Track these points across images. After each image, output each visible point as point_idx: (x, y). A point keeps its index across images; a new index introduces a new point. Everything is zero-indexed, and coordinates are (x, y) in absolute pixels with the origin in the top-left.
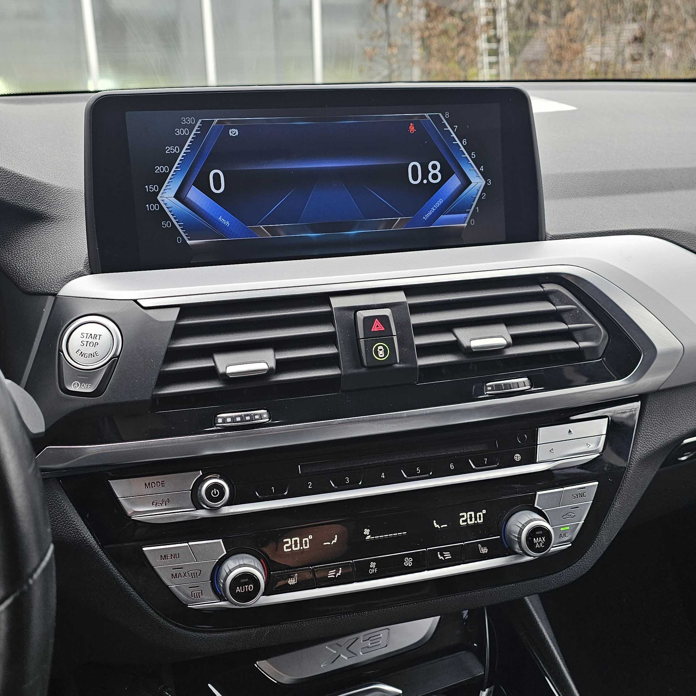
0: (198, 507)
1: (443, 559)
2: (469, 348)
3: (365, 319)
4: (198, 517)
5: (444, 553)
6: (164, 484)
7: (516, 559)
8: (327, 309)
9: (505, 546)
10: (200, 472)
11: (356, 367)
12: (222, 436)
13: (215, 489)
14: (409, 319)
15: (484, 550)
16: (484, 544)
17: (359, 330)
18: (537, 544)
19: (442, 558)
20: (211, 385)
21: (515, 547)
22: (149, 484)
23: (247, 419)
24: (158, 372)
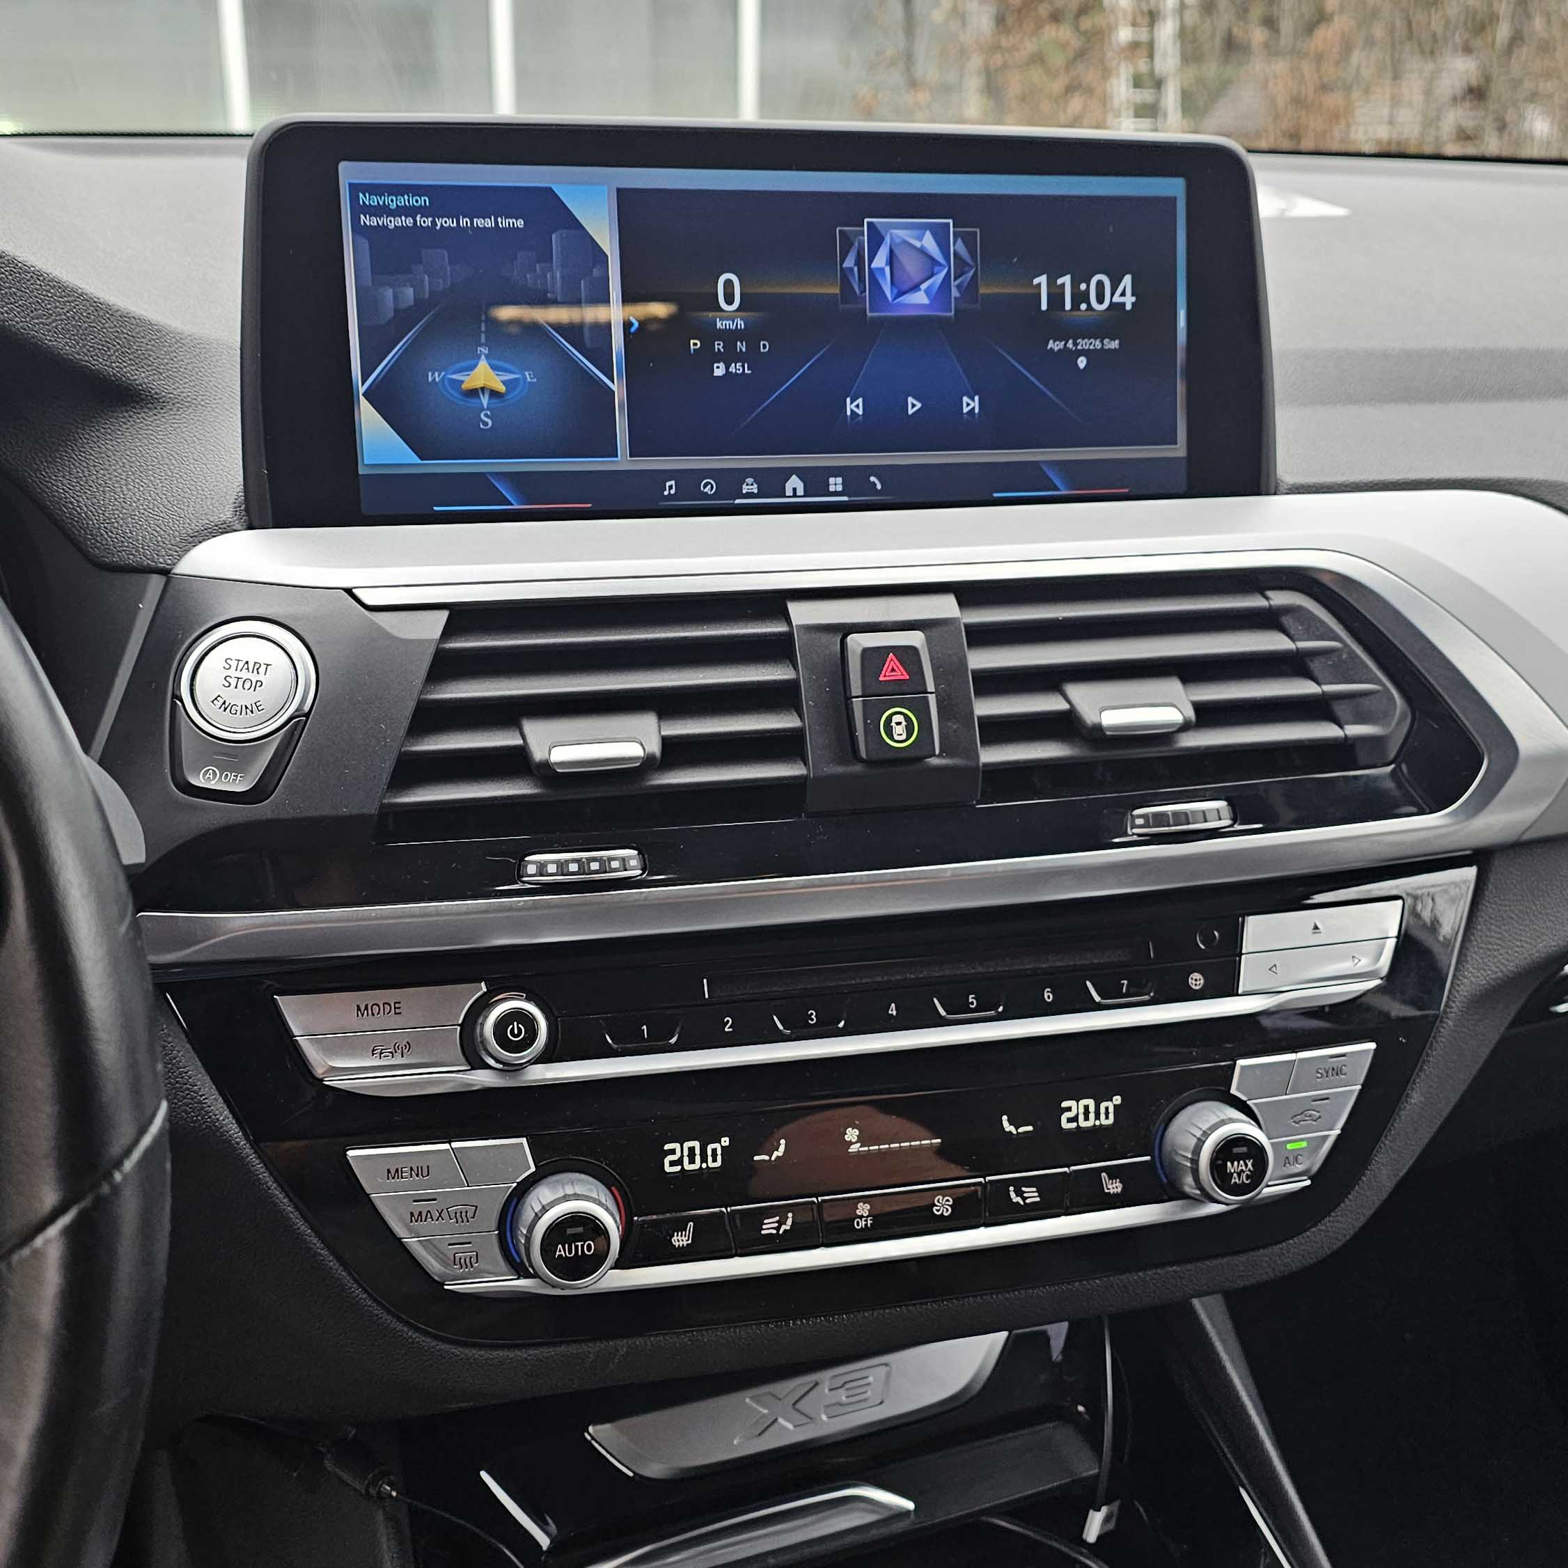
0: (476, 1063)
1: (1022, 1203)
2: (1098, 728)
3: (866, 651)
4: (474, 1085)
5: (1024, 1189)
6: (399, 1008)
7: (1184, 1209)
8: (780, 628)
9: (1162, 1180)
10: (483, 984)
11: (842, 761)
12: (535, 906)
13: (515, 1023)
14: (965, 657)
15: (1114, 1185)
16: (1113, 1173)
17: (851, 677)
18: (1235, 1175)
19: (1019, 1200)
20: (515, 789)
21: (1185, 1182)
22: (366, 1006)
23: (592, 869)
24: (394, 755)
